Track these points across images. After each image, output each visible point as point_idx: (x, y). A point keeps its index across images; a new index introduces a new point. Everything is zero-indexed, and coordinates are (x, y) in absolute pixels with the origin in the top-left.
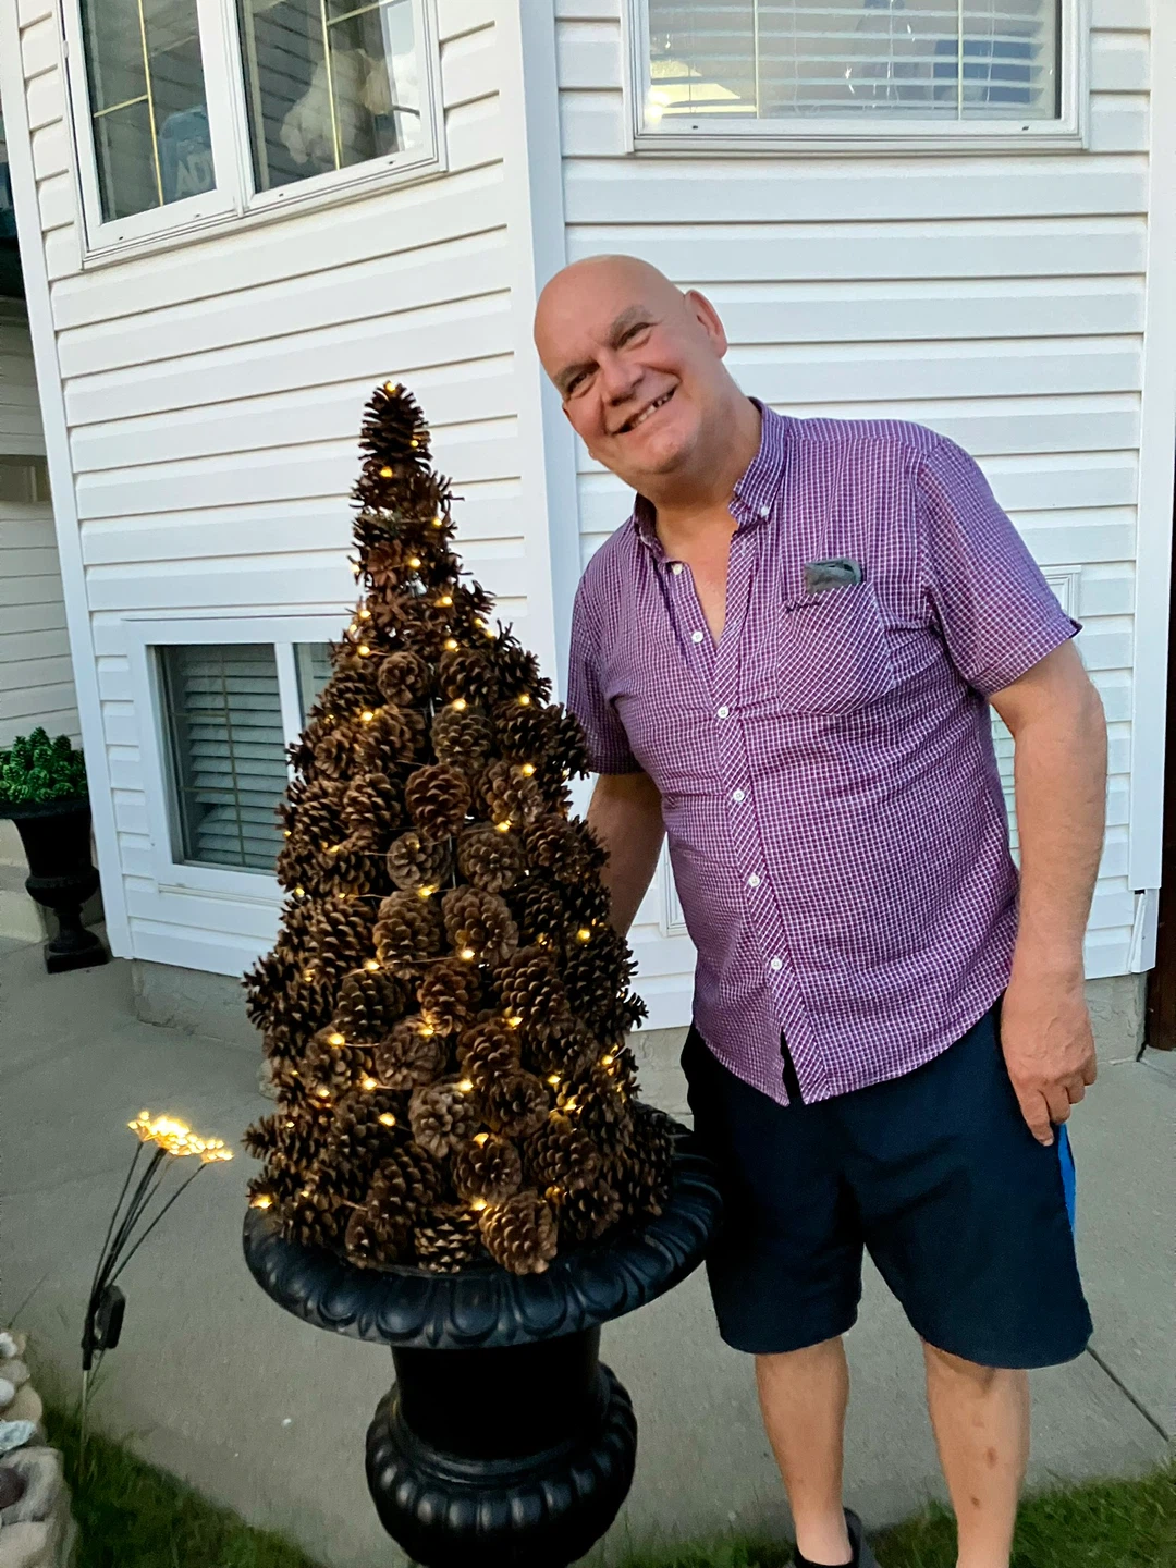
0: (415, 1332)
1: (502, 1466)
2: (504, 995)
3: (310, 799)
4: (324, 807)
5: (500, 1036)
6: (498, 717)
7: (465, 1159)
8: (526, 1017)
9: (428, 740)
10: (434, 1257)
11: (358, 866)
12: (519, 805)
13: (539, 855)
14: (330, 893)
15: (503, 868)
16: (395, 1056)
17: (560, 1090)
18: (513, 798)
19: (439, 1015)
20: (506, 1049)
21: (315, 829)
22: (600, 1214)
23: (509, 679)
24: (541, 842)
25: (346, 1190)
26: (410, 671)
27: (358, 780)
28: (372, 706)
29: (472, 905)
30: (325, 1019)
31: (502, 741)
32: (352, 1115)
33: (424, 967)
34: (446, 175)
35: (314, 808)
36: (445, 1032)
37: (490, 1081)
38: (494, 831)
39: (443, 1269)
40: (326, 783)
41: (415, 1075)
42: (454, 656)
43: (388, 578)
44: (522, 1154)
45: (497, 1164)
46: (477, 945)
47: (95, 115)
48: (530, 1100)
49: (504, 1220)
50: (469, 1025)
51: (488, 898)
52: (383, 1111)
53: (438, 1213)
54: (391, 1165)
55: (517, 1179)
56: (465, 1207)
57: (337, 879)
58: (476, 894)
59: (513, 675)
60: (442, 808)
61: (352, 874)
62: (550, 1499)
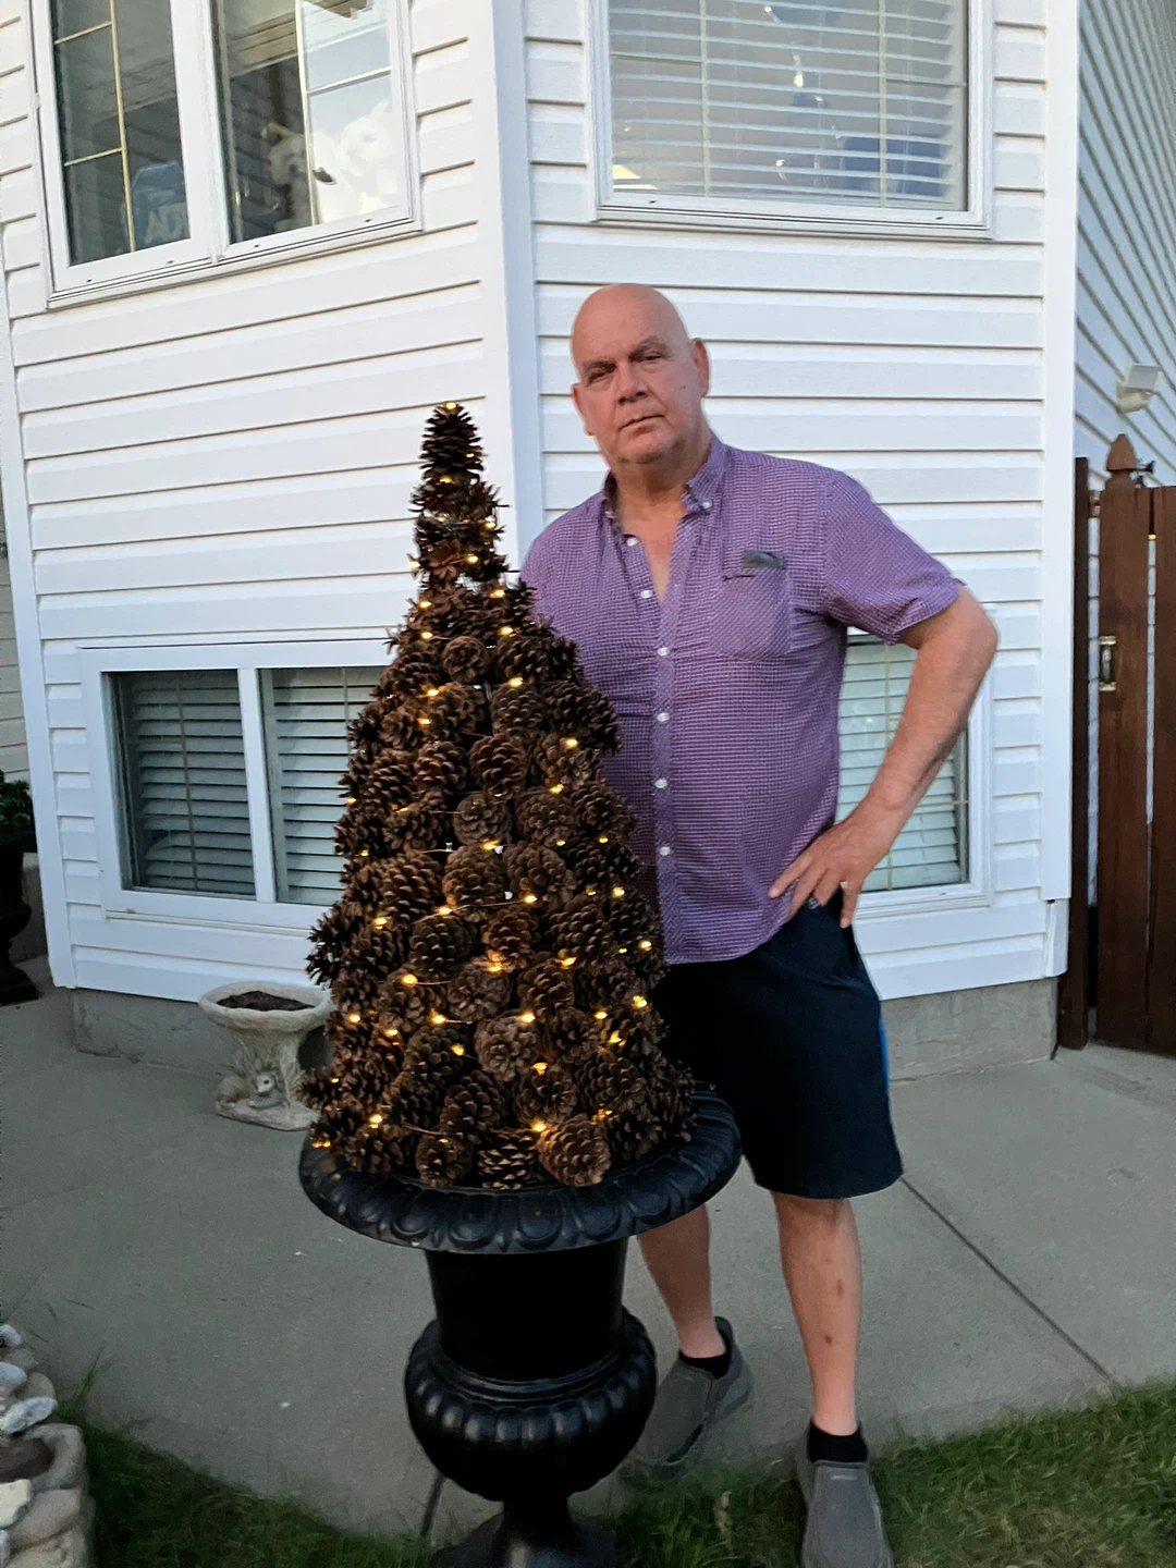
0: (484, 1242)
1: (543, 1384)
2: (560, 937)
3: (380, 767)
4: (395, 772)
5: (557, 973)
6: (547, 695)
7: (528, 1084)
8: (581, 956)
9: (488, 714)
10: (499, 1176)
11: (427, 825)
12: (570, 770)
13: (588, 815)
14: (401, 850)
15: (559, 824)
16: (469, 988)
17: (604, 1026)
18: (566, 763)
19: (505, 953)
20: (562, 984)
21: (386, 792)
22: (644, 1134)
23: (556, 663)
24: (589, 803)
25: (416, 1117)
26: (474, 652)
27: (427, 747)
28: (436, 685)
29: (533, 856)
30: (396, 963)
31: (552, 715)
32: (427, 1045)
33: (491, 911)
34: (421, 233)
35: (385, 774)
36: (511, 969)
37: (551, 1011)
38: (548, 793)
39: (506, 1187)
40: (394, 752)
41: (487, 1005)
42: (509, 640)
43: (448, 572)
44: (574, 1081)
45: (558, 1086)
46: (539, 891)
47: (66, 164)
48: (585, 1031)
49: (563, 1138)
50: (531, 964)
51: (546, 851)
52: (455, 1042)
53: (503, 1134)
54: (461, 1090)
55: (573, 1102)
56: (526, 1130)
57: (409, 836)
58: (535, 849)
59: (560, 659)
60: (507, 770)
61: (423, 831)
62: (589, 1414)
